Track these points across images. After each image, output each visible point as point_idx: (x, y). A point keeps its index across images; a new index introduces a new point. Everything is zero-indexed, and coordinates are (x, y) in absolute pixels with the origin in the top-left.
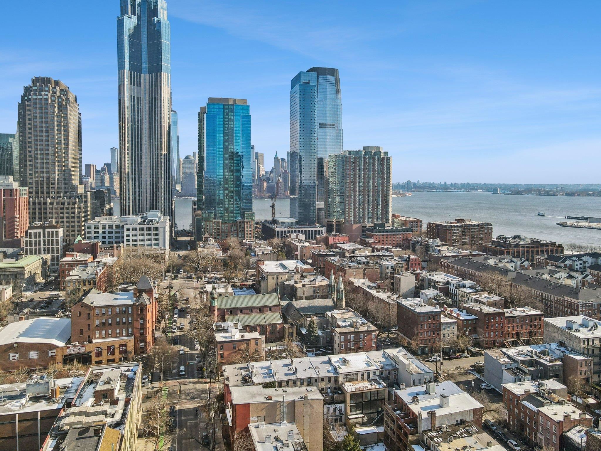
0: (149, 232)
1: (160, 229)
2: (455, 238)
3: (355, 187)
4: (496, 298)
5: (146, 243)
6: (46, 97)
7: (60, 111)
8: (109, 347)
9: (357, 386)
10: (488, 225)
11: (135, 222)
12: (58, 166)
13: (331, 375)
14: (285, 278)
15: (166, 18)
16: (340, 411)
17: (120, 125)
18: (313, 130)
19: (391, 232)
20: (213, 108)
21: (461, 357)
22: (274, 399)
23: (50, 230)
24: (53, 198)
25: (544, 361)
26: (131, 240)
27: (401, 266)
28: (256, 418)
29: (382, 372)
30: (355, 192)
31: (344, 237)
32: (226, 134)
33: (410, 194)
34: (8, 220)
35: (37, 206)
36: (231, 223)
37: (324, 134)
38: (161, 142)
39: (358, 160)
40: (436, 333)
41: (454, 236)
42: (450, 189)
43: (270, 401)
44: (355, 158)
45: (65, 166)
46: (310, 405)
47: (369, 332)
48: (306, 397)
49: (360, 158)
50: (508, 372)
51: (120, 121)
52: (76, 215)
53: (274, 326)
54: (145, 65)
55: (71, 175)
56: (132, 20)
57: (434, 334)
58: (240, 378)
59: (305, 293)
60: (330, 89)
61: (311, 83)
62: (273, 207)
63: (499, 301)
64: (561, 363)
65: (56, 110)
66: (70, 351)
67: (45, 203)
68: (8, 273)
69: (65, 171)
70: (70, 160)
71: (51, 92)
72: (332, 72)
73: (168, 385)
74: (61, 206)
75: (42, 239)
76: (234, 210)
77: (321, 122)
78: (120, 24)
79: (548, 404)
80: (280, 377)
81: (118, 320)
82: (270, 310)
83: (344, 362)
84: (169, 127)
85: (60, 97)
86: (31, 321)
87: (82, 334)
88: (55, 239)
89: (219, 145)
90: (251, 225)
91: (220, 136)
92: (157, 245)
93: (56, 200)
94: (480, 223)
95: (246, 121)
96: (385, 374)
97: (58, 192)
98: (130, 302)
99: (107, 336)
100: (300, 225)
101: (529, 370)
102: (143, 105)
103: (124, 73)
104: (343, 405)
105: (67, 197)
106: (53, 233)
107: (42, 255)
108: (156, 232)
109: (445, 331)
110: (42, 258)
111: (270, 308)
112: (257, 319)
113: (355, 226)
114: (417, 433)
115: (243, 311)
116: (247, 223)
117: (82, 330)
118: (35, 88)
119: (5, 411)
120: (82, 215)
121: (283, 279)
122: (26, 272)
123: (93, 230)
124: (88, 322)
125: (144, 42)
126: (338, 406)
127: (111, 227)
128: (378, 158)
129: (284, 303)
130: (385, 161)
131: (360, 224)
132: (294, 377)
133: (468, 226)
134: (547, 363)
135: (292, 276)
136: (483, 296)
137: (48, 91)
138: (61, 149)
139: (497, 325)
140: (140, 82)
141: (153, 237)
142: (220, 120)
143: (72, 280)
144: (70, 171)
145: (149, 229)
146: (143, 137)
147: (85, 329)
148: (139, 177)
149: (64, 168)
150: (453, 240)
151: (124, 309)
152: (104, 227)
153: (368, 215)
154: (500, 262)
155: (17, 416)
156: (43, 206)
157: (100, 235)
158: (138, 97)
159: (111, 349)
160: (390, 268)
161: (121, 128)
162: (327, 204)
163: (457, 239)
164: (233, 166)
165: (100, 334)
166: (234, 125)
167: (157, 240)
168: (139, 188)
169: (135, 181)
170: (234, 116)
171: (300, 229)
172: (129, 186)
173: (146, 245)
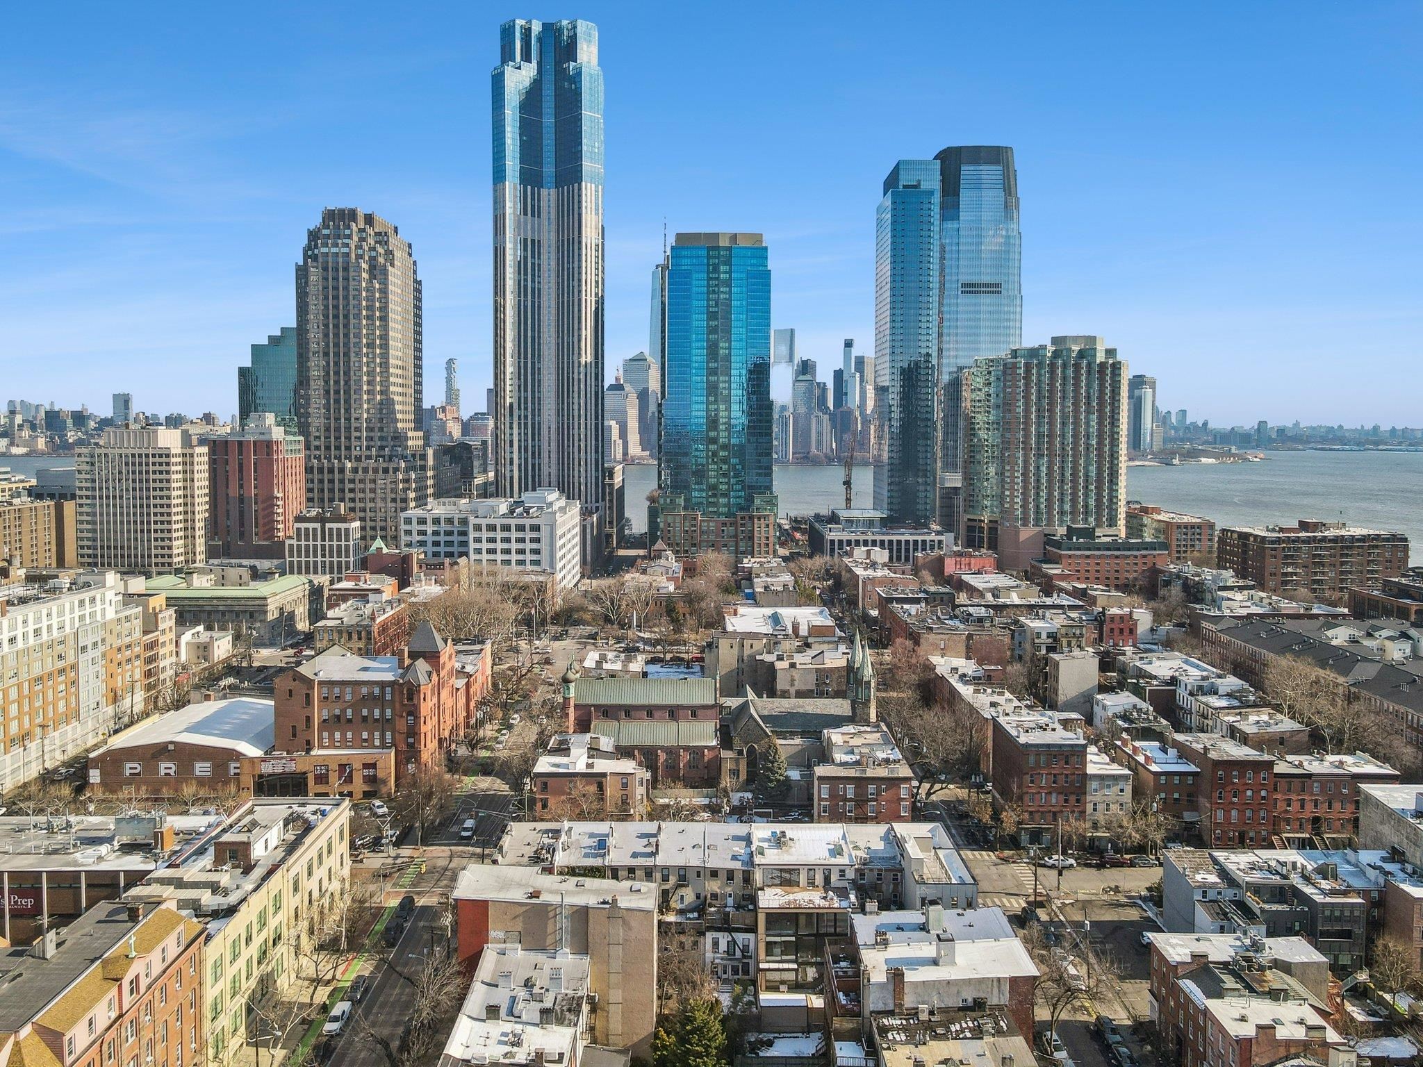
0: (520, 535)
1: (543, 528)
2: (1290, 570)
3: (1027, 436)
4: (1287, 724)
5: (514, 557)
6: (345, 250)
7: (372, 277)
8: (342, 767)
9: (791, 897)
10: (1394, 538)
11: (494, 512)
12: (368, 392)
13: (737, 865)
14: (759, 644)
15: (595, 61)
16: (745, 949)
17: (496, 301)
18: (924, 299)
19: (1109, 549)
20: (685, 257)
21: (1132, 865)
22: (545, 898)
23: (334, 526)
24: (358, 459)
25: (1316, 891)
26: (484, 551)
27: (1078, 632)
28: (501, 935)
29: (860, 872)
30: (1027, 449)
31: (985, 556)
32: (712, 316)
33: (1255, 456)
34: (263, 502)
35: (326, 477)
36: (723, 518)
37: (972, 308)
38: (580, 336)
39: (1034, 371)
40: (1073, 798)
41: (1288, 565)
42: (1386, 444)
43: (534, 901)
44: (1028, 367)
45: (382, 393)
46: (625, 922)
47: (894, 782)
48: (615, 901)
49: (1040, 365)
50: (1207, 910)
51: (496, 294)
52: (400, 494)
53: (697, 752)
54: (549, 170)
55: (394, 412)
56: (523, 72)
57: (1066, 801)
58: (529, 851)
59: (796, 683)
60: (992, 197)
61: (925, 186)
62: (847, 483)
63: (1293, 733)
64: (1360, 901)
65: (365, 275)
66: (267, 768)
67: (342, 470)
68: (236, 608)
69: (381, 403)
70: (392, 379)
71: (355, 238)
72: (997, 155)
73: (429, 855)
74: (370, 475)
75: (319, 543)
76: (728, 490)
77: (965, 278)
78: (498, 82)
79: (1236, 993)
80: (617, 857)
81: (365, 712)
82: (694, 715)
83: (779, 841)
84: (597, 302)
85: (374, 249)
86: (223, 703)
87: (294, 735)
88: (343, 543)
89: (697, 341)
90: (768, 526)
91: (699, 321)
92: (536, 563)
93: (363, 464)
94: (1371, 532)
95: (761, 282)
96: (869, 878)
97: (368, 448)
98: (389, 677)
99: (344, 744)
100: (891, 528)
101: (1262, 911)
102: (544, 257)
103: (504, 189)
104: (751, 936)
105: (383, 456)
106: (339, 530)
107: (312, 577)
108: (535, 535)
109: (1096, 796)
110: (311, 581)
111: (695, 712)
112: (661, 734)
113: (1026, 533)
114: (858, 1015)
115: (632, 713)
116: (759, 519)
117: (294, 727)
118: (326, 232)
119: (68, 864)
120: (412, 495)
121: (756, 648)
122: (269, 608)
123: (415, 527)
124: (306, 712)
125: (548, 120)
126: (740, 937)
127: (450, 521)
128: (1089, 365)
129: (733, 703)
130: (1109, 371)
131: (1038, 529)
132: (649, 862)
133: (1330, 541)
134: (1319, 898)
135: (776, 643)
136: (1253, 718)
137: (350, 237)
138: (374, 358)
139: (1249, 793)
140: (539, 207)
141: (529, 546)
142: (699, 282)
143: (325, 626)
144: (392, 402)
145: (521, 528)
146: (545, 329)
147: (301, 726)
148: (533, 415)
149: (379, 397)
150: (1286, 574)
151: (377, 691)
152: (436, 521)
153: (1061, 507)
154: (1370, 635)
155: (83, 875)
156: (337, 476)
157: (430, 539)
158: (533, 241)
159: (345, 771)
160: (1044, 636)
161: (498, 309)
162: (968, 479)
163: (1295, 574)
164: (730, 389)
165: (331, 737)
166: (730, 293)
167: (537, 552)
168: (533, 439)
169: (526, 424)
170: (730, 272)
171: (886, 538)
172: (511, 435)
173: (513, 563)
